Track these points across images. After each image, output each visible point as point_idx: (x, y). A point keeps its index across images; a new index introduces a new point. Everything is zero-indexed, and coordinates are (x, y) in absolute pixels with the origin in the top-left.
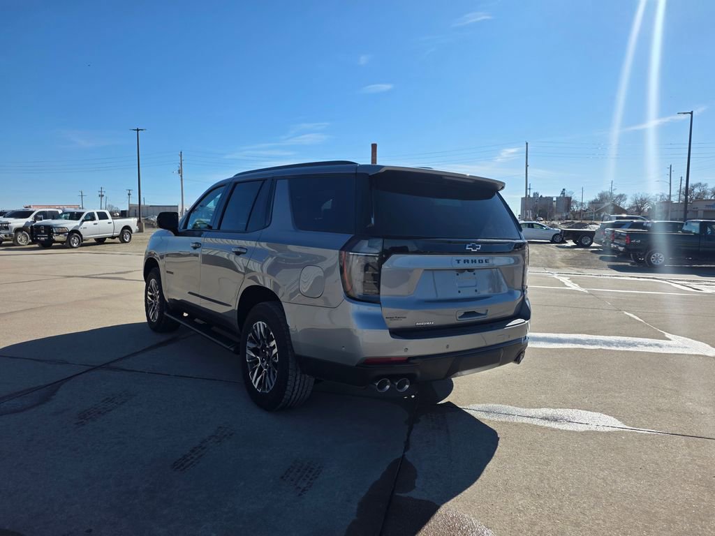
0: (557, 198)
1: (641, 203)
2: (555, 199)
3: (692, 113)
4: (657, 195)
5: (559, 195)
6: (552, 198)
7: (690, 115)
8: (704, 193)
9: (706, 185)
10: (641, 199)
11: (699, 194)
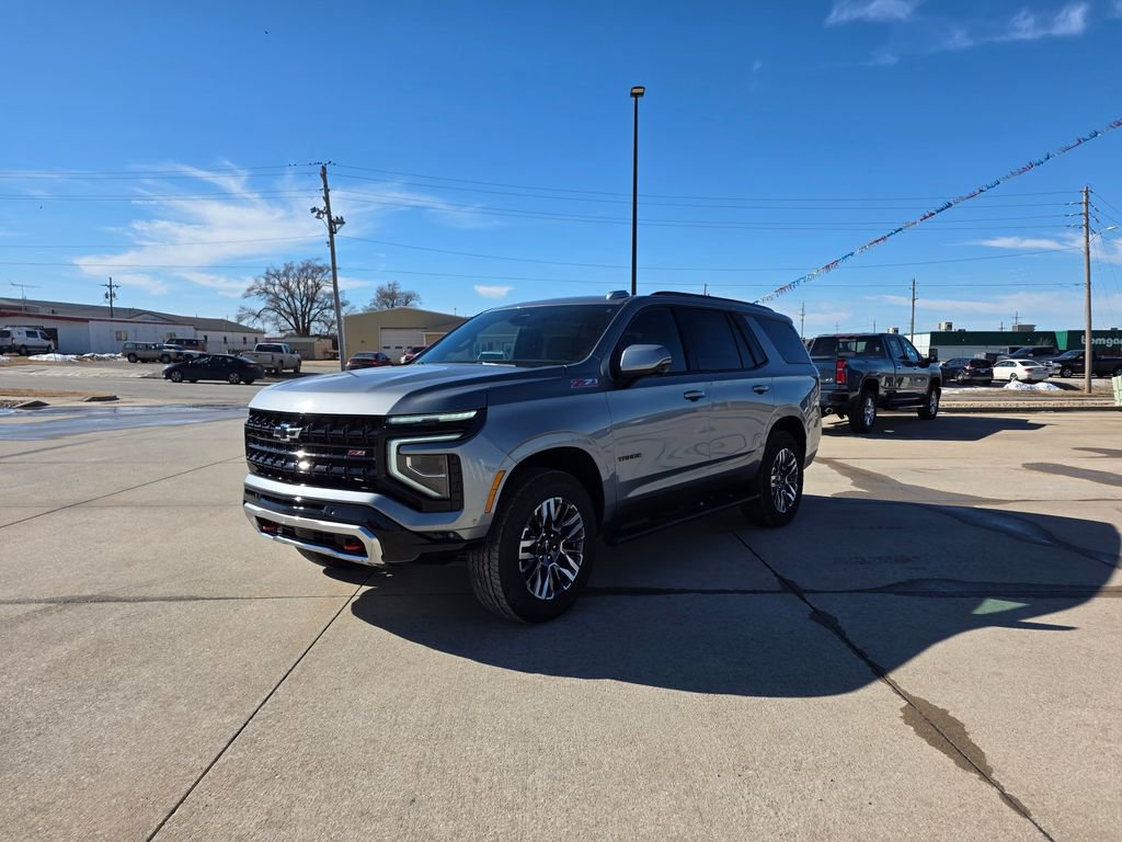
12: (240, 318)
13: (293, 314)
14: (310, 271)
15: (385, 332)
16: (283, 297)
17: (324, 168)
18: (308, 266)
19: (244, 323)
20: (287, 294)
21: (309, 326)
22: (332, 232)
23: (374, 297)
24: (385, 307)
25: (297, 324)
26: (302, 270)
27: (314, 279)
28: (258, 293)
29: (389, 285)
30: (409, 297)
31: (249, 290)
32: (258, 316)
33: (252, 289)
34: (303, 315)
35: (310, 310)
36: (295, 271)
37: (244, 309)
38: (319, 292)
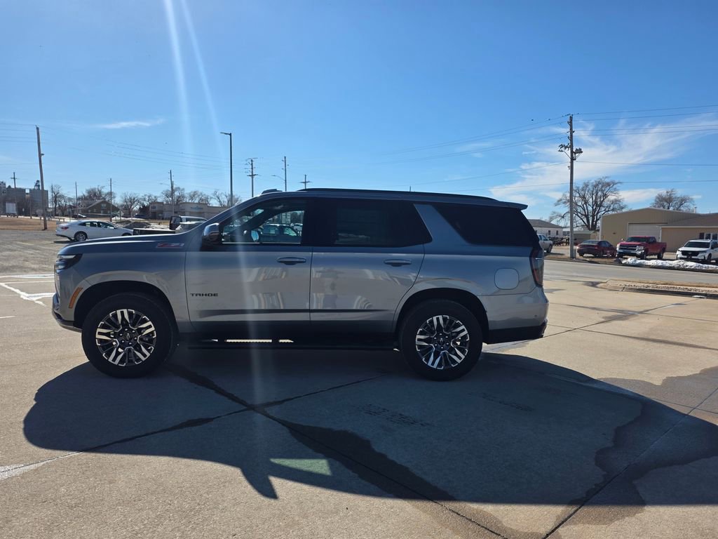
0: (30, 190)
1: (131, 202)
2: (27, 191)
3: (230, 134)
4: (145, 195)
5: (32, 187)
6: (25, 190)
7: (229, 136)
8: (183, 197)
9: (183, 189)
10: (131, 198)
11: (179, 197)
12: (551, 219)
13: (587, 216)
14: (600, 186)
15: (631, 227)
16: (580, 204)
17: (571, 118)
18: (599, 183)
19: (554, 222)
20: (583, 203)
21: (596, 223)
22: (573, 159)
23: (653, 202)
24: (662, 208)
25: (588, 221)
26: (595, 186)
27: (602, 191)
28: (565, 203)
29: (667, 192)
30: (683, 200)
31: (559, 201)
32: (563, 217)
33: (561, 200)
34: (593, 216)
35: (598, 213)
36: (590, 187)
37: (554, 213)
38: (605, 200)
